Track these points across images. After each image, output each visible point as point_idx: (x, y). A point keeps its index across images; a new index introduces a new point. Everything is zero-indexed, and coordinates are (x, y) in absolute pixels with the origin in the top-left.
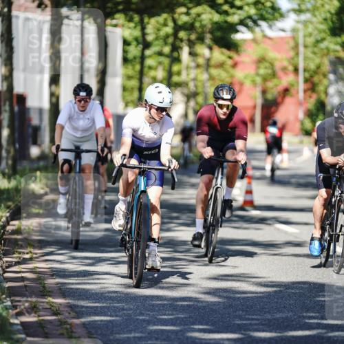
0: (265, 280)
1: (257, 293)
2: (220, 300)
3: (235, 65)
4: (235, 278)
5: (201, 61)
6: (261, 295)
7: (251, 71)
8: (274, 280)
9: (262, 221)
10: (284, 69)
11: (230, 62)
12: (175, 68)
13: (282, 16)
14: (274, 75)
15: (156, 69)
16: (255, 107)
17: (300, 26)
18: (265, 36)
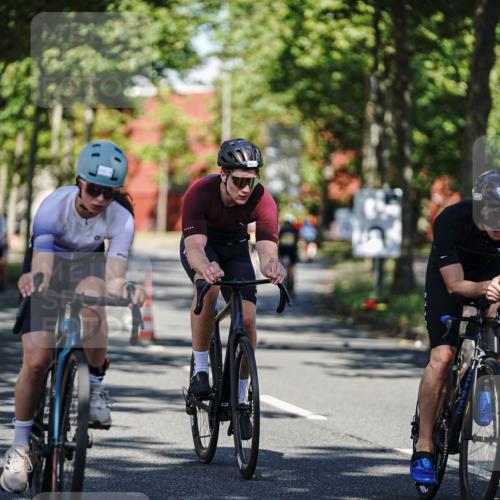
0: (169, 447)
1: (157, 466)
2: (103, 475)
3: (129, 134)
4: (126, 444)
5: (79, 127)
6: (163, 468)
7: (152, 142)
8: (182, 446)
9: (166, 361)
10: (201, 140)
11: (121, 130)
12: (42, 137)
13: (199, 62)
14: (186, 148)
15: (14, 138)
16: (157, 195)
17: (226, 77)
18: (173, 92)
